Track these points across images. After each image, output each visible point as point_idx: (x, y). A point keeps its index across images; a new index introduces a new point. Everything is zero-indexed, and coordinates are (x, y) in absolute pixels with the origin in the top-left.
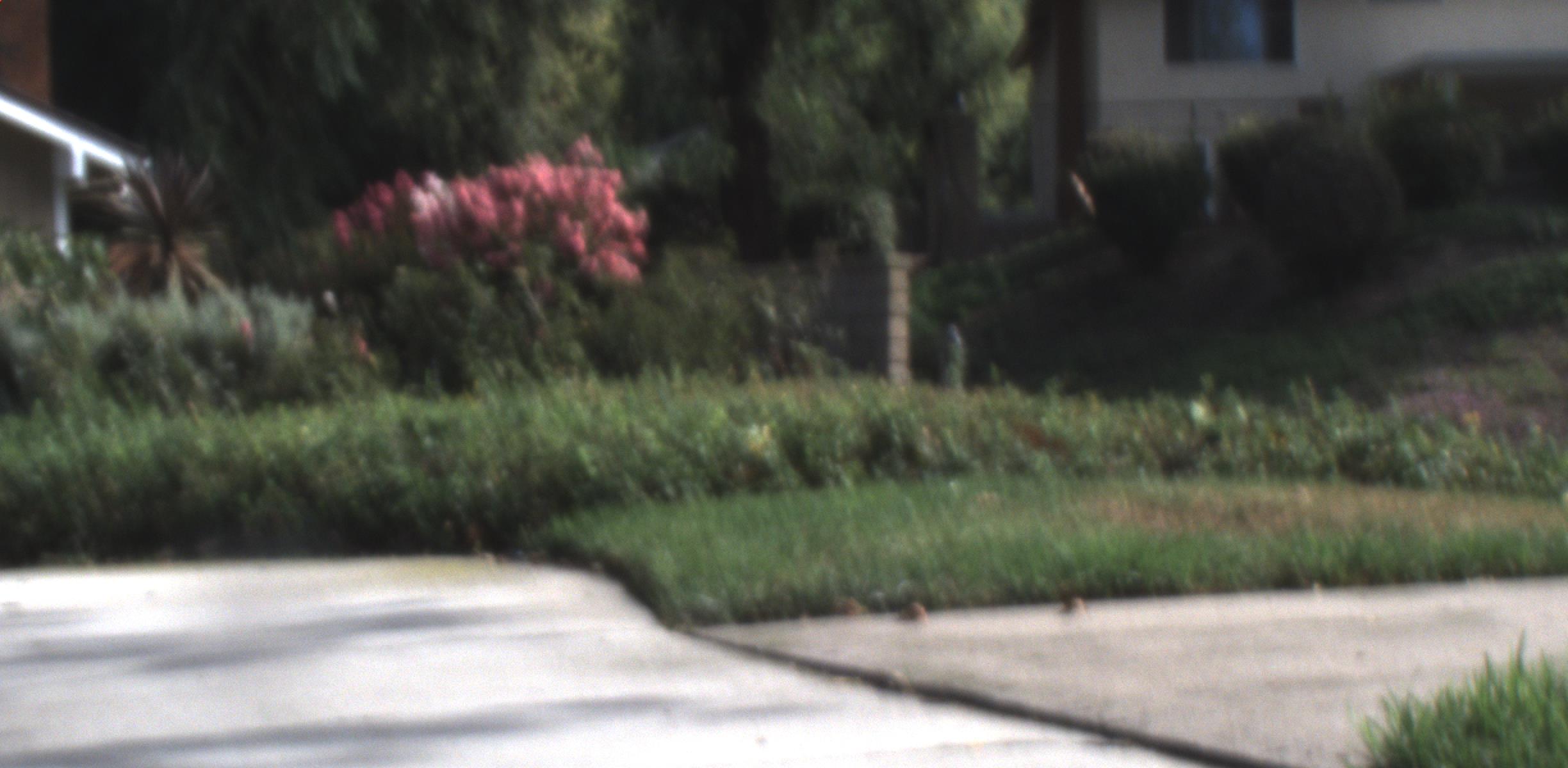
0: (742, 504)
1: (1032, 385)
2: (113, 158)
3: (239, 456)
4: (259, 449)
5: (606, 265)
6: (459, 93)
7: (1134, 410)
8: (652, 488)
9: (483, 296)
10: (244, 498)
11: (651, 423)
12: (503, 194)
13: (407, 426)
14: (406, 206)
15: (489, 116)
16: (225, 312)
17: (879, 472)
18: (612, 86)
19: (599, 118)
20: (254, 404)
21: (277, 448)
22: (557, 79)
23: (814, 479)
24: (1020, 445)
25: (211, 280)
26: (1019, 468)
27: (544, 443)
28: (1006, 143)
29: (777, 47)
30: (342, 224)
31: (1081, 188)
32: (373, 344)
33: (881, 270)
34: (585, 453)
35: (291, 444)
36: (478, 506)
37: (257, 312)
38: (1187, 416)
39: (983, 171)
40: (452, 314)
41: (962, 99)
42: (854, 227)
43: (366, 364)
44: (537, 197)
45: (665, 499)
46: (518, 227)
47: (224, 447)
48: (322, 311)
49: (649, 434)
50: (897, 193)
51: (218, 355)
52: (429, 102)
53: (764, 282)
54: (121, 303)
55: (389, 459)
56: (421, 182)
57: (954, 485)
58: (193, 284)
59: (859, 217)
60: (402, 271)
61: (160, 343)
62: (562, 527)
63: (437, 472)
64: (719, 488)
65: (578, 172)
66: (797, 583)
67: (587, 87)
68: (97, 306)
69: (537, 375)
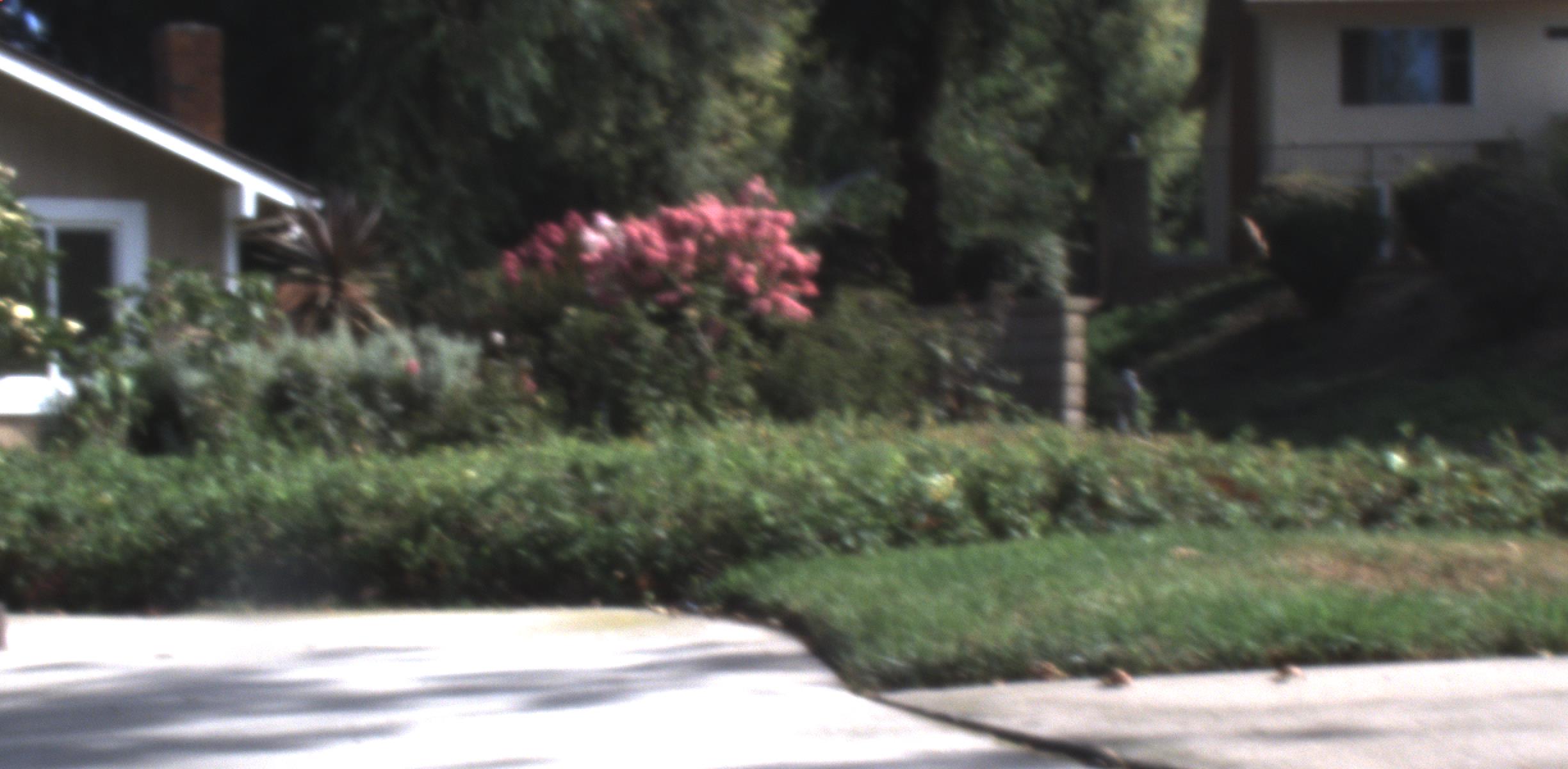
0: (925, 555)
1: (1220, 433)
2: (284, 197)
3: (401, 500)
4: (425, 495)
5: (778, 305)
6: (628, 133)
7: (1327, 461)
8: (831, 538)
9: (654, 335)
10: (407, 545)
11: (831, 471)
12: (674, 232)
13: (576, 469)
14: (575, 246)
15: (659, 156)
16: (393, 351)
17: (1066, 523)
18: (781, 127)
19: (769, 158)
20: (419, 445)
21: (442, 492)
22: (727, 119)
23: (999, 530)
24: (1213, 496)
25: (381, 320)
26: (1212, 519)
27: (718, 490)
28: (1177, 184)
29: (948, 89)
30: (511, 262)
31: (1255, 231)
32: (543, 384)
33: (1056, 312)
34: (761, 500)
35: (458, 490)
36: (650, 554)
37: (425, 351)
38: (1385, 468)
39: (1154, 214)
40: (622, 355)
41: (1136, 142)
42: (1026, 270)
43: (535, 406)
44: (710, 239)
45: (846, 550)
46: (689, 267)
47: (388, 490)
48: (491, 351)
49: (828, 481)
50: (1068, 234)
51: (384, 395)
52: (599, 143)
53: (938, 325)
54: (288, 342)
55: (557, 505)
56: (591, 223)
57: (1148, 538)
58: (362, 325)
59: (1031, 261)
60: (572, 311)
61: (327, 383)
62: (737, 577)
63: (607, 518)
64: (899, 538)
65: (750, 212)
66: (990, 644)
67: (755, 128)
68: (264, 345)
69: (711, 419)
